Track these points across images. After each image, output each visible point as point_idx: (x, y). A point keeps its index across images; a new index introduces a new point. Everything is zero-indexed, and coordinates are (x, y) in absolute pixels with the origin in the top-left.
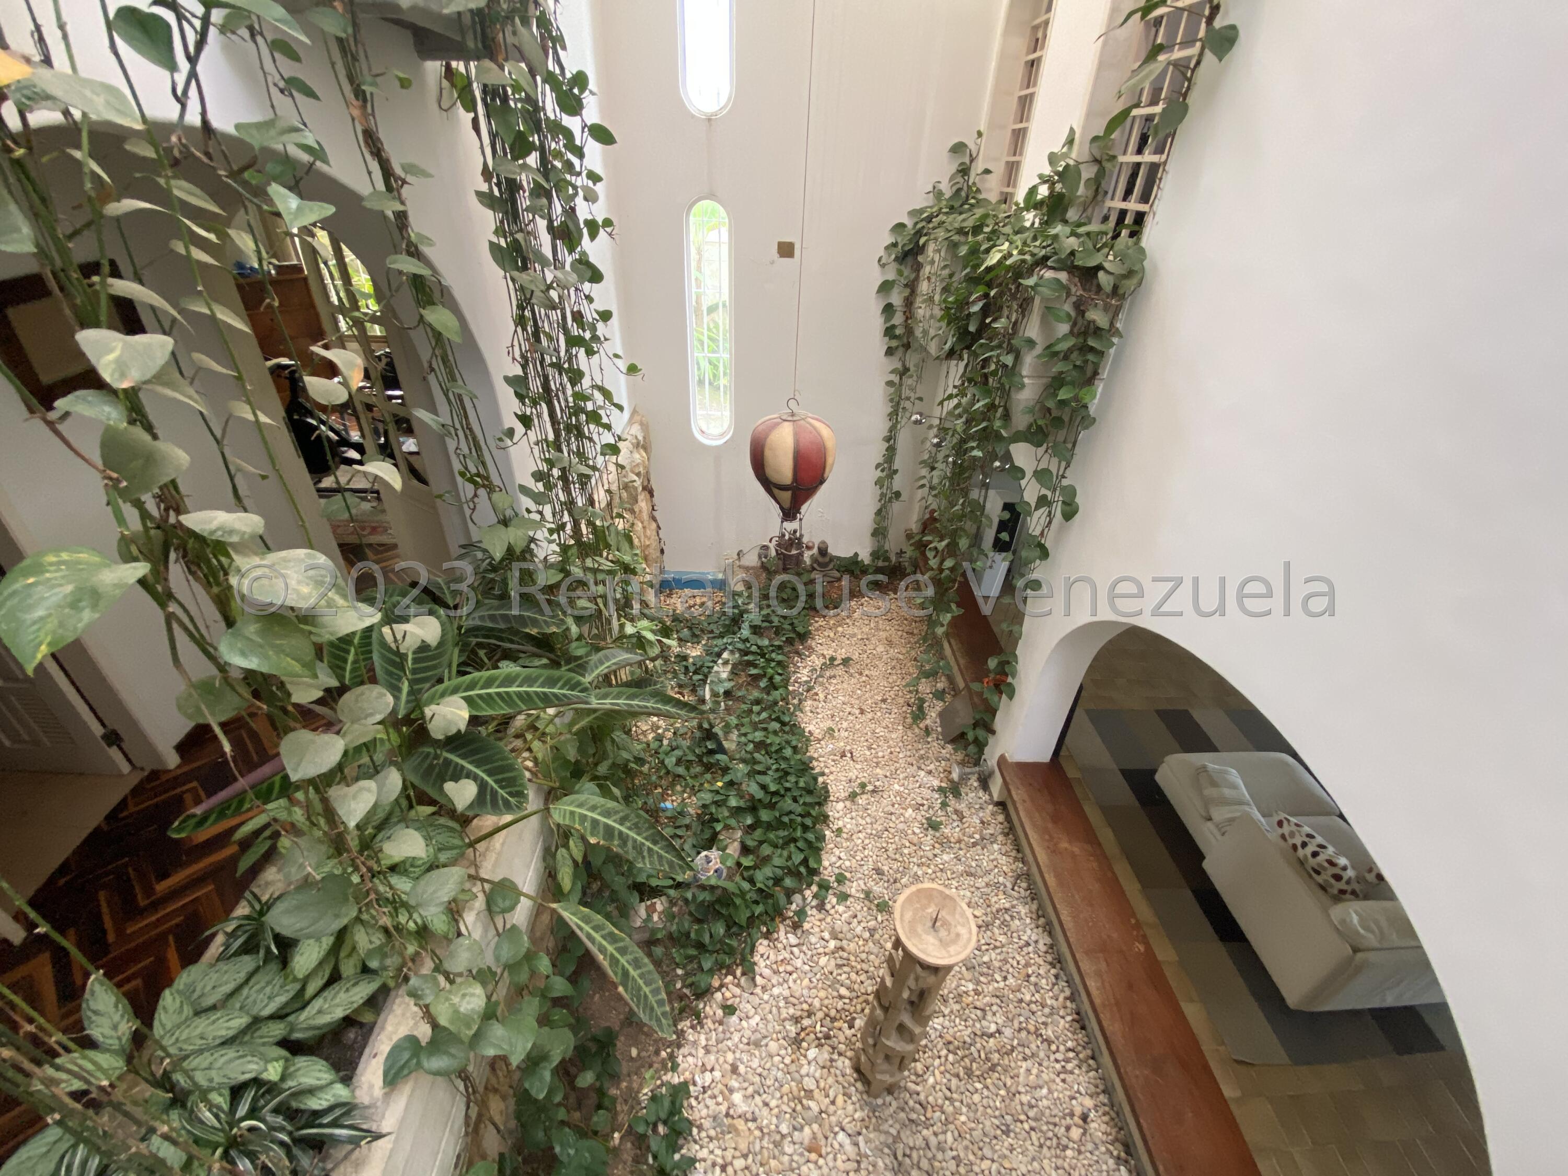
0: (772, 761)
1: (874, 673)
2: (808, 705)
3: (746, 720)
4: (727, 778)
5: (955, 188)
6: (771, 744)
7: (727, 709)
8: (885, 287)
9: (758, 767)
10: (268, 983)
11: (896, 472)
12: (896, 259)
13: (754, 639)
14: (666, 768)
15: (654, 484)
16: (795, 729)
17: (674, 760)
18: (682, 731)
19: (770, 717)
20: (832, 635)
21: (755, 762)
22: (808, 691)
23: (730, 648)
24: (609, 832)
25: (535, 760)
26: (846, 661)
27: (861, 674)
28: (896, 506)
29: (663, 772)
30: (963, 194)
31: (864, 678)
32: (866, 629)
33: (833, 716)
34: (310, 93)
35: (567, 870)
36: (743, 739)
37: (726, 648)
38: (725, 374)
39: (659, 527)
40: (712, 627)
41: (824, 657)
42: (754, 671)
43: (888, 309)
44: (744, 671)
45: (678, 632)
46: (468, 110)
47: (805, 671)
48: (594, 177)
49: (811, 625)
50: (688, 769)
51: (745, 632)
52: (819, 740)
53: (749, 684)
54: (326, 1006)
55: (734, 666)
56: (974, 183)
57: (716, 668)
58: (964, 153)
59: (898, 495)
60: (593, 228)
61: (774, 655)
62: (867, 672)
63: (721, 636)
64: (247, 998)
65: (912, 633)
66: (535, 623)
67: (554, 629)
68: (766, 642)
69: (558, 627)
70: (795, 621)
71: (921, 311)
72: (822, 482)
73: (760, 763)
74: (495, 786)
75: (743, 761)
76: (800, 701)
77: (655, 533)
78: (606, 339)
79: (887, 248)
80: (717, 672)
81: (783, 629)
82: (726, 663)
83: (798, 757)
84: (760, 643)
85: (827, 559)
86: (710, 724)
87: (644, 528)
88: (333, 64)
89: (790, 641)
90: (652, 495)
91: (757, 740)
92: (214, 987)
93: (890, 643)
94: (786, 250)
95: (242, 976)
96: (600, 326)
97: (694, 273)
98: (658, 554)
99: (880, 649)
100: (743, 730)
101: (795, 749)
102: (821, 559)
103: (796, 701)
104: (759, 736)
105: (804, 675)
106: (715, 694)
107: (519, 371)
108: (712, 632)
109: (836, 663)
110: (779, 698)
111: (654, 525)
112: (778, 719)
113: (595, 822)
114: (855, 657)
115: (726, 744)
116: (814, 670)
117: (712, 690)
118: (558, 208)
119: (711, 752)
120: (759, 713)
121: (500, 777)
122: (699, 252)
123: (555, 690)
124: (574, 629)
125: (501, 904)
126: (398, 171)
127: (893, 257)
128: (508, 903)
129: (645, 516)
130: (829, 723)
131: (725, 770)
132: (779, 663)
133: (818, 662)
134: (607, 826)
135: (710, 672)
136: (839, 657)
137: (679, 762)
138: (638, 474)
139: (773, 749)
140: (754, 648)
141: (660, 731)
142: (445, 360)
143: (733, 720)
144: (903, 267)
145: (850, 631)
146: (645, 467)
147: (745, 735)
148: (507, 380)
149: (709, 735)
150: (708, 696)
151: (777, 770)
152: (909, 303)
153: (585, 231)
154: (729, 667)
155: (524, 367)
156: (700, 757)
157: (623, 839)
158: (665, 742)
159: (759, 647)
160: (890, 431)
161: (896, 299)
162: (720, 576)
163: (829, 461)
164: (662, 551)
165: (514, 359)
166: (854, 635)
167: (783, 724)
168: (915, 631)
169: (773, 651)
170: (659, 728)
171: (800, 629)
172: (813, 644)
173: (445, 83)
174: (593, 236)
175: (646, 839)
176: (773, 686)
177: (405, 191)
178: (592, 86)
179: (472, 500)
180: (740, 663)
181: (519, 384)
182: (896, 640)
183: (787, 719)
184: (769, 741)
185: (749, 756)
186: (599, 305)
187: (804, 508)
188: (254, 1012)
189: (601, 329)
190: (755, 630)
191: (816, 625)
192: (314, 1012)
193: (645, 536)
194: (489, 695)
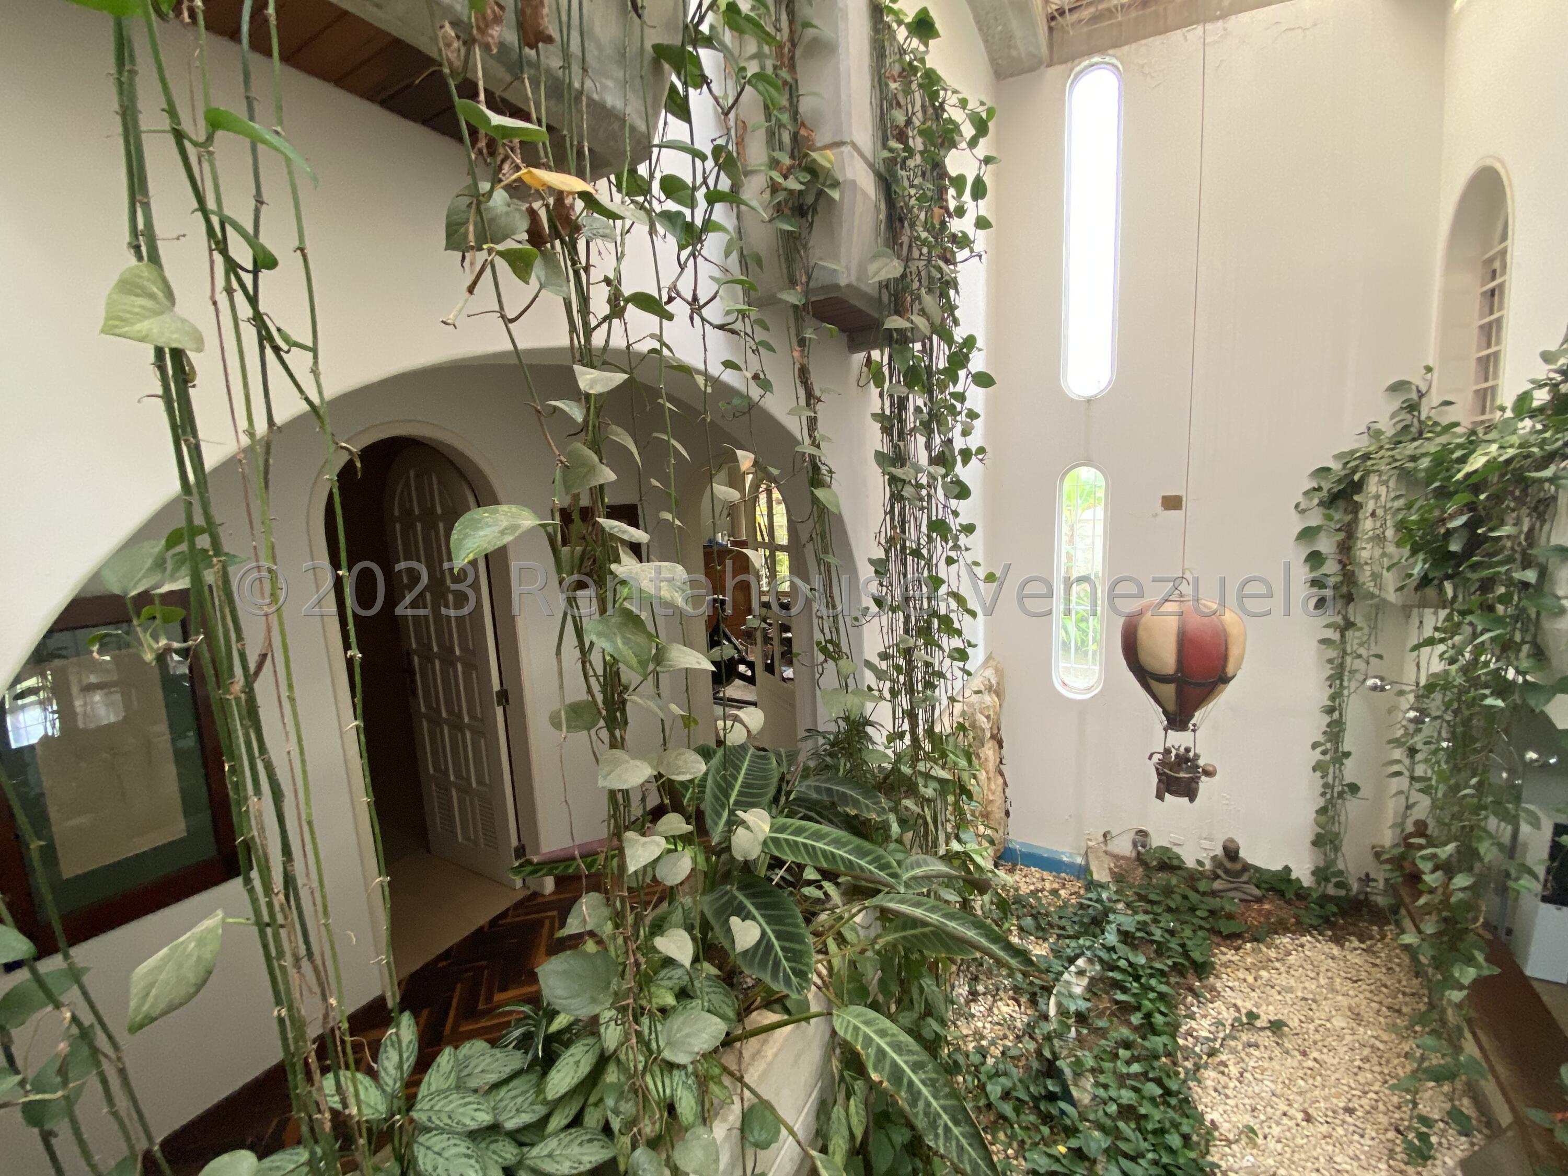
0: (1146, 1145)
1: (1328, 1058)
2: (1210, 1076)
3: (1107, 1065)
4: (1074, 1143)
5: (1399, 426)
6: (1145, 1117)
7: (1080, 1039)
8: (1307, 534)
9: (1123, 1146)
10: (523, 1093)
11: (1347, 755)
12: (1321, 504)
13: (1122, 949)
14: (987, 1097)
15: (1004, 734)
16: (1186, 1106)
17: (999, 1090)
18: (1014, 1052)
19: (1145, 1074)
20: (1250, 979)
21: (1117, 1134)
22: (1210, 1055)
23: (1088, 953)
24: (897, 1075)
25: (830, 968)
26: (1276, 1027)
27: (1304, 1054)
28: (1352, 808)
29: (982, 1102)
30: (1414, 430)
31: (1310, 1063)
32: (1312, 986)
33: (1254, 1110)
34: (771, 349)
35: (841, 1142)
36: (1101, 1092)
37: (1082, 954)
38: (1094, 641)
39: (1005, 784)
40: (1063, 922)
41: (1238, 1010)
42: (1120, 997)
43: (1315, 559)
44: (1107, 993)
45: (1018, 918)
46: (877, 387)
47: (1206, 1023)
48: (973, 415)
49: (1215, 955)
50: (1017, 1111)
51: (1111, 938)
52: (1229, 1143)
53: (1113, 1014)
54: (558, 1152)
55: (1093, 981)
56: (1429, 418)
57: (1066, 976)
58: (1410, 389)
59: (1354, 788)
60: (966, 455)
61: (1153, 982)
62: (1316, 1054)
63: (1076, 937)
64: (501, 1100)
65: (1399, 1011)
66: (856, 803)
67: (873, 816)
68: (1142, 960)
69: (879, 816)
70: (1188, 943)
71: (1365, 552)
72: (1225, 680)
73: (1127, 1140)
74: (780, 954)
75: (1102, 1128)
76: (1197, 1067)
77: (1000, 789)
78: (967, 549)
79: (1306, 493)
80: (1068, 983)
81: (1169, 949)
82: (1081, 973)
83: (1193, 1155)
84: (1132, 958)
85: (1238, 866)
86: (1053, 1053)
87: (989, 779)
88: (788, 329)
89: (1177, 969)
90: (1001, 747)
91: (1124, 1101)
92: (483, 1071)
93: (1357, 1017)
94: (1172, 503)
95: (507, 1071)
96: (962, 537)
97: (1065, 548)
98: (1003, 814)
99: (1339, 1022)
100: (1102, 1079)
101: (1186, 1138)
102: (1229, 865)
103: (1189, 1064)
104: (1127, 1096)
105: (1202, 1027)
106: (1063, 1012)
107: (882, 555)
108: (1064, 928)
109: (1258, 1024)
110: (1161, 1049)
111: (1000, 781)
112: (1159, 1082)
113: (881, 1053)
114: (1294, 1023)
115: (1075, 1093)
116: (1219, 1023)
117: (1059, 1005)
118: (937, 440)
119: (1052, 1097)
120: (1128, 1063)
121: (787, 944)
122: (1072, 528)
123: (862, 863)
124: (895, 828)
125: (757, 1135)
126: (817, 393)
127: (1316, 501)
128: (764, 1137)
129: (991, 765)
130: (1247, 1119)
131: (1071, 1132)
132: (1162, 996)
133: (1228, 1016)
134: (894, 1064)
135: (1057, 980)
136: (1264, 1017)
137: (1006, 1095)
138: (988, 717)
139: (1150, 1127)
140: (1123, 963)
141: (984, 1043)
142: (823, 536)
143: (1090, 1062)
144: (1331, 512)
145: (1283, 980)
146: (995, 713)
147: (1106, 1087)
148: (871, 561)
149: (1050, 1070)
150: (1052, 1012)
151: (1155, 1163)
152: (1346, 548)
153: (959, 458)
154: (1085, 981)
155: (887, 551)
156: (1036, 1099)
157: (915, 1096)
158: (990, 1061)
159: (1131, 964)
160: (1333, 698)
161: (1326, 545)
162: (1079, 860)
163: (1234, 652)
164: (1007, 814)
165: (879, 543)
166: (1290, 990)
167: (1168, 1092)
168: (1405, 1010)
169: (1151, 976)
170: (983, 1037)
171: (1196, 955)
172: (1219, 985)
173: (865, 369)
174: (965, 462)
175: (944, 1108)
176: (1148, 1028)
177: (819, 407)
178: (979, 344)
179: (822, 664)
180: (1102, 979)
181: (880, 568)
182: (1368, 1015)
183: (1174, 1086)
184: (1143, 1111)
185: (1109, 1122)
186: (963, 520)
187: (1198, 716)
188: (501, 1118)
189: (963, 540)
190: (1126, 937)
191: (1224, 958)
192: (545, 1153)
193: (989, 789)
194: (796, 842)
